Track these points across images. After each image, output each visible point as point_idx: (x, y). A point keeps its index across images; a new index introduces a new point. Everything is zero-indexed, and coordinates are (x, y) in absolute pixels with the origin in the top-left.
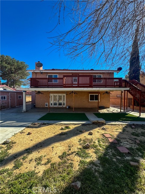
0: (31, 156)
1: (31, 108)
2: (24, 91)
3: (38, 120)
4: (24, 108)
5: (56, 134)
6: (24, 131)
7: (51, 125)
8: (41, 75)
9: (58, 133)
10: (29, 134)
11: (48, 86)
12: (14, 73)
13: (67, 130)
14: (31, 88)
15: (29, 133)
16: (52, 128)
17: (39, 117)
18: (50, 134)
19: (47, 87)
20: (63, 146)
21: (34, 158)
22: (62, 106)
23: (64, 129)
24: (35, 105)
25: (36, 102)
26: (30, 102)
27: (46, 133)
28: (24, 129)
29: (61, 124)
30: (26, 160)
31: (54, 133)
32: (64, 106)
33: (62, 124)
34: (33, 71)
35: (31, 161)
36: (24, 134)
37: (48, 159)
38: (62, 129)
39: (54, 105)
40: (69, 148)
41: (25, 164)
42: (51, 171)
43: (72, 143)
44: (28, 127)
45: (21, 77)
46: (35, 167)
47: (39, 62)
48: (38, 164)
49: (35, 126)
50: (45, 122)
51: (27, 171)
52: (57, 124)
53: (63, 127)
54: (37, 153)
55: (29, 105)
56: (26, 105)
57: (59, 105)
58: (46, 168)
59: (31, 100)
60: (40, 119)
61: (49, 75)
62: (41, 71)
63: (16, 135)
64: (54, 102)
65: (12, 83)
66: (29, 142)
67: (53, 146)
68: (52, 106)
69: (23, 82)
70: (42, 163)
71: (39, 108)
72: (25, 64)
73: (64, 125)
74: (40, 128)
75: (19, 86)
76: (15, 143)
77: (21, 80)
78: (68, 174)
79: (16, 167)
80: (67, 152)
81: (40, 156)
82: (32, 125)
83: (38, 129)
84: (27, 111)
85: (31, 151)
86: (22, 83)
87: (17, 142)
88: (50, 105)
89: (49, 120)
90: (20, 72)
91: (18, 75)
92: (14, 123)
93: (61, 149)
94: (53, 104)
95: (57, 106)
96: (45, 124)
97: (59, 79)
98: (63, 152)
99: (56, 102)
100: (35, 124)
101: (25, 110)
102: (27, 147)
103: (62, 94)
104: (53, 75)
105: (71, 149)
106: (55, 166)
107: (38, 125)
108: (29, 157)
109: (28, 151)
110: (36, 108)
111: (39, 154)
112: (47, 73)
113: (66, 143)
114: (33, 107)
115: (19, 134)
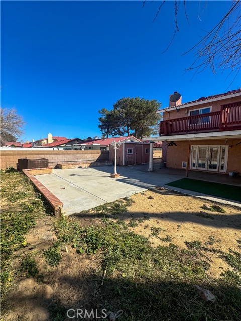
0: (146, 222)
1: (159, 167)
2: (151, 142)
3: (166, 184)
4: (150, 166)
5: (191, 211)
6: (145, 193)
7: (185, 195)
8: (178, 113)
9: (195, 211)
10: (150, 198)
11: (188, 132)
12: (143, 119)
13: (216, 213)
14: (160, 136)
15: (150, 196)
16: (185, 201)
17: (169, 181)
18: (179, 207)
19: (185, 133)
20: (197, 232)
21: (150, 226)
22: (217, 170)
23: (209, 209)
24: (165, 164)
25: (167, 158)
26: (160, 159)
27: (174, 204)
28: (146, 191)
29: (205, 199)
30: (142, 223)
31: (187, 209)
32: (221, 170)
33: (208, 200)
34: (164, 111)
35: (147, 226)
36: (145, 196)
37: (167, 236)
38: (204, 207)
39: (199, 166)
40: (209, 240)
41: (139, 226)
42: (168, 251)
43: (221, 237)
44: (151, 190)
45: (151, 123)
46: (150, 236)
47: (176, 92)
48: (153, 234)
49: (160, 191)
50: (176, 189)
51: (140, 234)
52: (197, 198)
53: (208, 205)
54: (156, 222)
55: (157, 163)
56: (153, 163)
57: (210, 168)
58: (162, 245)
59: (161, 157)
60: (169, 184)
61: (191, 112)
62: (178, 108)
63: (136, 195)
64: (200, 161)
65: (140, 133)
66: (148, 207)
67: (180, 225)
68: (195, 168)
69: (152, 130)
70: (158, 236)
71: (171, 168)
72: (156, 102)
73: (211, 203)
74: (166, 196)
75: (148, 136)
76: (134, 202)
77: (150, 128)
78: (195, 271)
79: (131, 225)
80: (202, 244)
81: (158, 227)
82: (156, 189)
83: (163, 196)
84: (153, 171)
85: (149, 218)
86: (152, 132)
87: (136, 202)
88: (191, 165)
89: (184, 189)
90: (149, 115)
91: (147, 121)
92: (136, 181)
93: (193, 234)
94: (196, 165)
95: (205, 169)
96: (176, 192)
97: (212, 114)
98: (195, 240)
99: (204, 162)
100: (160, 189)
101: (151, 169)
102: (145, 211)
103: (219, 146)
104: (199, 109)
105: (214, 244)
106: (175, 248)
107: (165, 190)
108: (145, 222)
109: (146, 215)
110: (167, 168)
111: (157, 224)
112: (188, 108)
113: (206, 231)
114: (163, 166)
115: (140, 194)
